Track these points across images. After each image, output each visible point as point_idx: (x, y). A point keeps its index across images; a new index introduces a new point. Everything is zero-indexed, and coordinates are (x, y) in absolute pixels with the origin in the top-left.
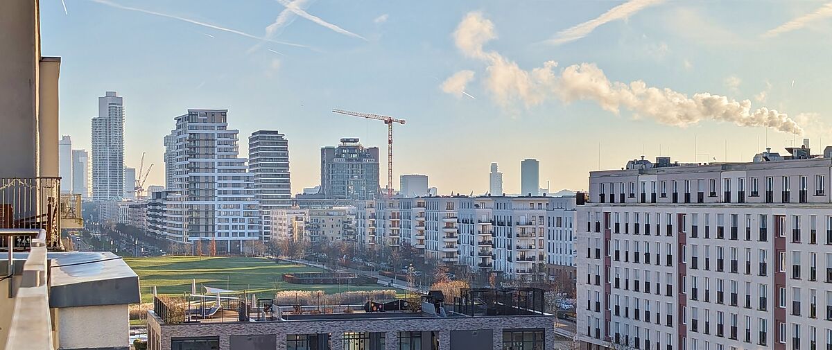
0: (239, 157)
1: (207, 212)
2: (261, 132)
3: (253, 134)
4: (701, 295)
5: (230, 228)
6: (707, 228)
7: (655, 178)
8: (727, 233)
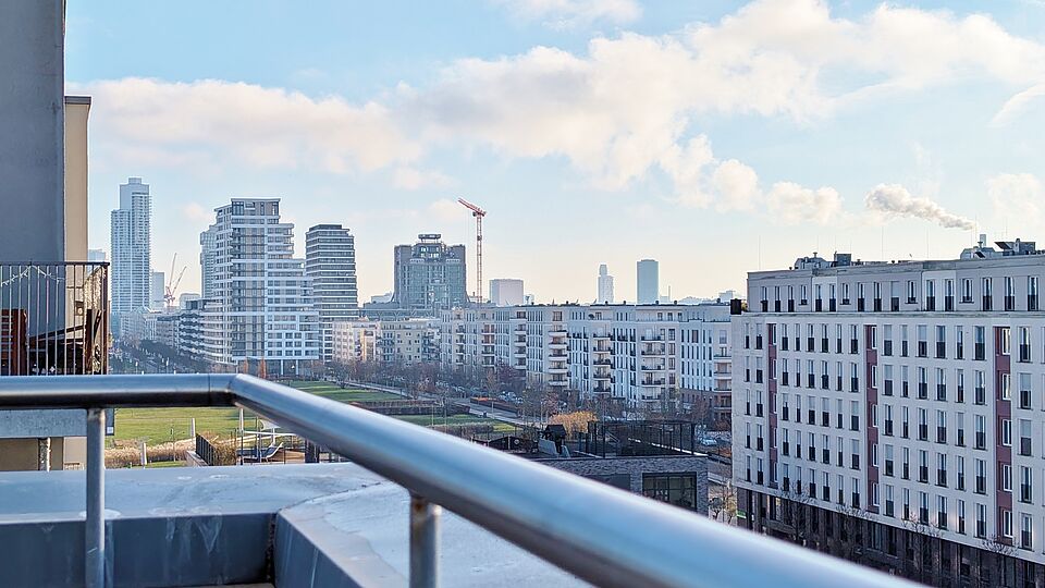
0: (294, 257)
1: (255, 326)
2: (321, 227)
3: (311, 229)
4: (897, 429)
5: (284, 344)
6: (905, 343)
7: (834, 280)
8: (932, 350)
